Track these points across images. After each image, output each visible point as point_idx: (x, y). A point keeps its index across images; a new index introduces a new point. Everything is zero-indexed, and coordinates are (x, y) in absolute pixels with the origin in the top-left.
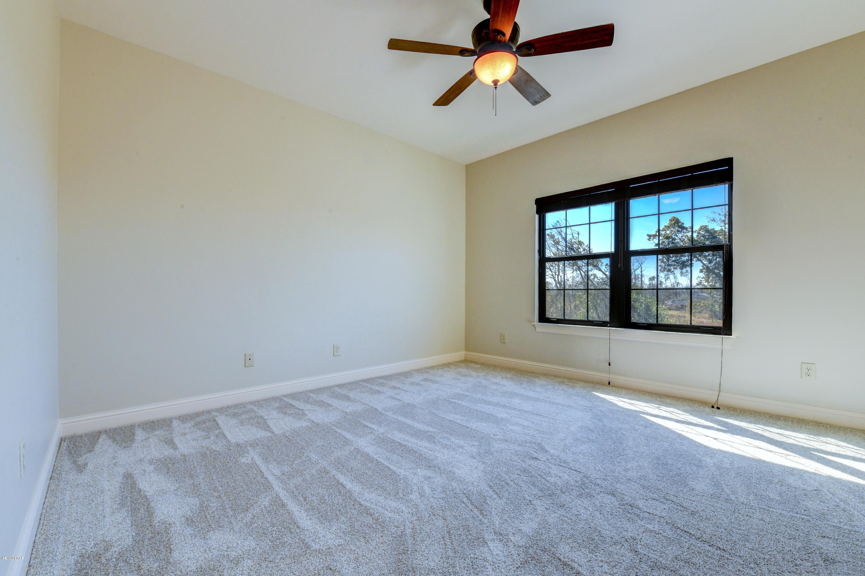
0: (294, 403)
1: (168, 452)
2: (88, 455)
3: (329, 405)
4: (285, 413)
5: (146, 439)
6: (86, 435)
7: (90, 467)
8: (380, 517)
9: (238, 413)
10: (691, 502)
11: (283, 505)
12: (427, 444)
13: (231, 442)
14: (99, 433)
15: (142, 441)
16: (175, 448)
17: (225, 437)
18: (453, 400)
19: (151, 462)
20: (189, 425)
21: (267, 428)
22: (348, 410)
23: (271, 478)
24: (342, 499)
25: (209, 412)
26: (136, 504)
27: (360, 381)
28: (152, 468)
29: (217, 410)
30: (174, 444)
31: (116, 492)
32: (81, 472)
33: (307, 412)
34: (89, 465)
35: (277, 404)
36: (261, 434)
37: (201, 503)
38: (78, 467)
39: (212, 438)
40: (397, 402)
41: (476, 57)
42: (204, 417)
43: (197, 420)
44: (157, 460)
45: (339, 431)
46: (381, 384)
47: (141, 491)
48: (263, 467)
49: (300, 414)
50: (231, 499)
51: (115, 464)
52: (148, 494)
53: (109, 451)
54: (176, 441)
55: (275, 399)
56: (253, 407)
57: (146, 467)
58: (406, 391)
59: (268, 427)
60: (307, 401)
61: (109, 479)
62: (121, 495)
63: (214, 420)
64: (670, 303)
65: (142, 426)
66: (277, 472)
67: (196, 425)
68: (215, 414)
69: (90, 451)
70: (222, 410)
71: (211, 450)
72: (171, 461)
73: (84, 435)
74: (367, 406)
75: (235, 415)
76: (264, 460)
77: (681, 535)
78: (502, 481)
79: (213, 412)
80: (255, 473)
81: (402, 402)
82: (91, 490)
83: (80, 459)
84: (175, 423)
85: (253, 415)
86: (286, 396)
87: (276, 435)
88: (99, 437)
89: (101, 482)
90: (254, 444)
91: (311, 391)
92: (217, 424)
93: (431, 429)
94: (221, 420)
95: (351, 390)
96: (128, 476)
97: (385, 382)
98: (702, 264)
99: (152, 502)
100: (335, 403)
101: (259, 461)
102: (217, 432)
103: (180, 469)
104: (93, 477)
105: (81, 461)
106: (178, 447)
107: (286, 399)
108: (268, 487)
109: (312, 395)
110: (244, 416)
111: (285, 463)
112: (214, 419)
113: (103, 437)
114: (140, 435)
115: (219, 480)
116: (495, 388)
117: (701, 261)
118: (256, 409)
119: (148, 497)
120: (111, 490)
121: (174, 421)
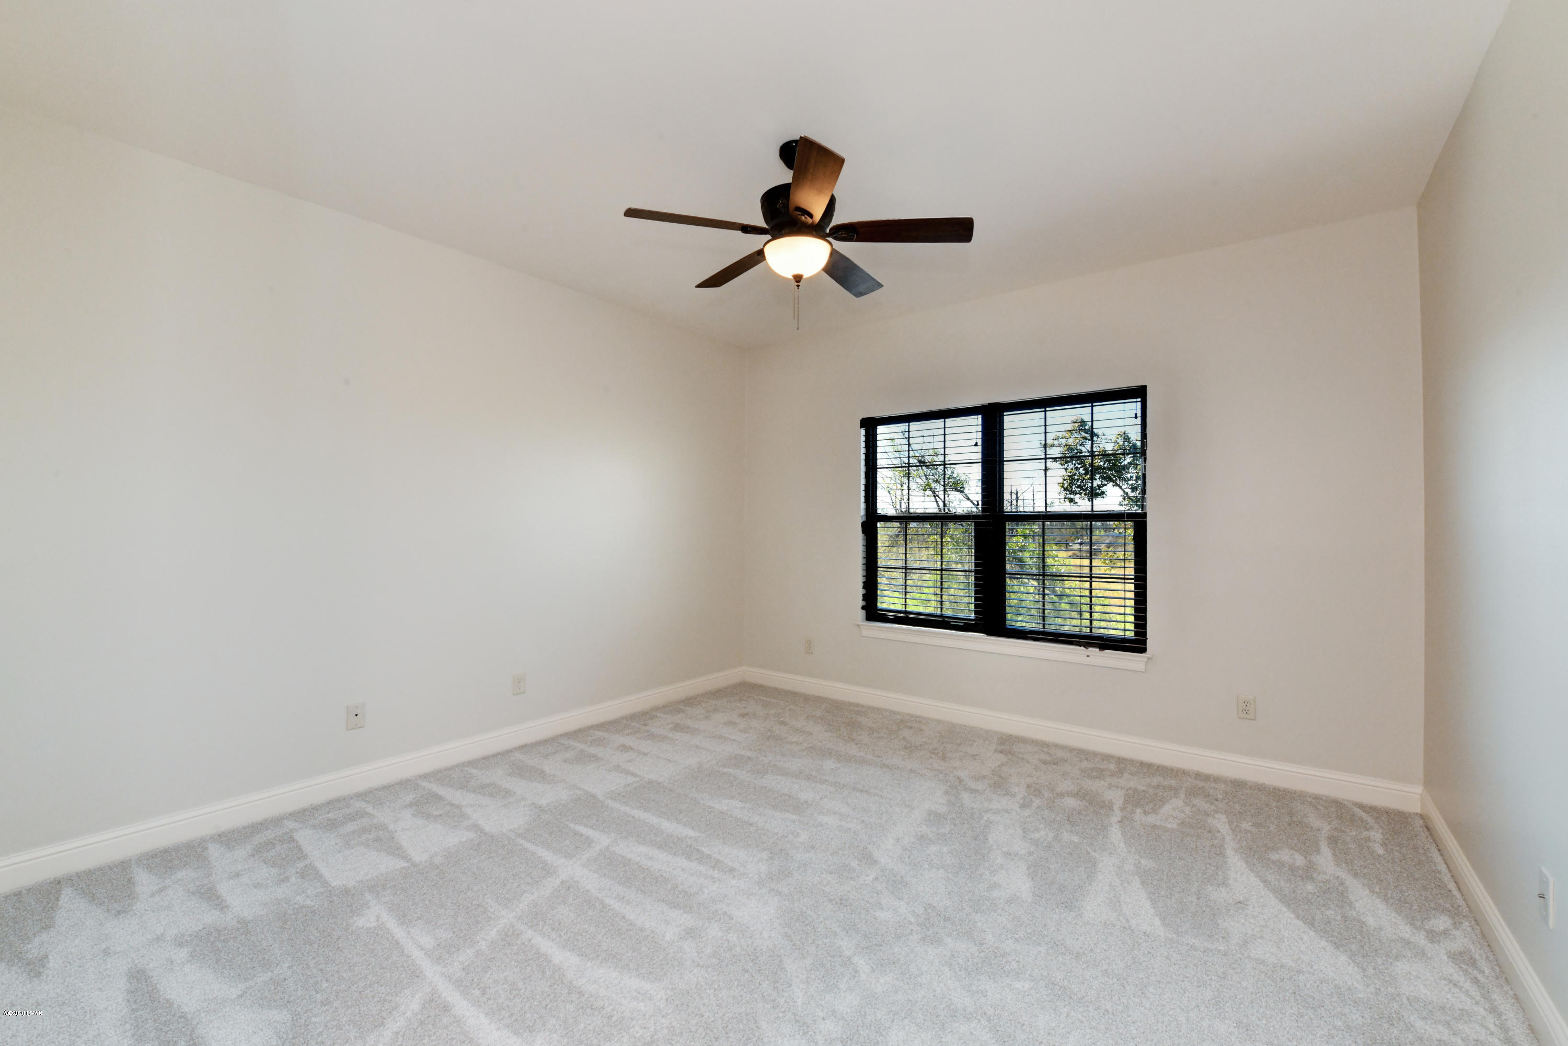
0: (441, 791)
1: (211, 917)
2: (44, 937)
3: (508, 793)
4: (428, 816)
5: (160, 891)
6: (29, 890)
7: (54, 963)
8: (615, 1012)
9: (335, 820)
10: (1077, 936)
11: (447, 1008)
12: (684, 863)
13: (332, 885)
14: (58, 882)
15: (152, 895)
16: (221, 905)
17: (319, 876)
18: (725, 770)
19: (180, 942)
20: (242, 852)
21: (396, 850)
22: (543, 802)
23: (417, 955)
24: (549, 984)
25: (277, 821)
26: (166, 1033)
27: (561, 735)
28: (183, 953)
29: (293, 816)
30: (219, 897)
31: (121, 1011)
32: (38, 975)
33: (469, 811)
34: (50, 957)
35: (410, 797)
36: (388, 864)
37: (295, 1018)
38: (28, 964)
39: (294, 879)
40: (630, 779)
41: (768, 237)
42: (269, 834)
43: (258, 839)
44: (190, 935)
45: (532, 847)
46: (598, 742)
47: (172, 1004)
48: (399, 932)
49: (455, 816)
50: (349, 1003)
51: (106, 952)
52: (186, 1009)
53: (87, 923)
54: (224, 889)
55: (405, 784)
56: (363, 805)
57: (172, 953)
58: (645, 754)
59: (399, 848)
60: (464, 785)
61: (100, 986)
62: (133, 1016)
63: (292, 840)
64: (1077, 546)
65: (145, 862)
66: (427, 941)
67: (257, 851)
68: (291, 824)
69: (47, 927)
70: (303, 815)
71: (297, 906)
72: (219, 935)
73: (24, 892)
74: (578, 792)
75: (332, 825)
76: (399, 919)
77: (1059, 994)
78: (807, 925)
79: (285, 822)
80: (387, 946)
81: (637, 779)
82: (69, 1012)
83: (30, 946)
84: (214, 851)
85: (365, 822)
86: (425, 777)
87: (415, 865)
88: (59, 892)
89: (86, 993)
90: (376, 886)
91: (472, 763)
92: (300, 848)
93: (691, 833)
94: (305, 837)
95: (546, 756)
96: (138, 976)
97: (606, 735)
98: (1122, 493)
99: (199, 1026)
100: (519, 786)
101: (391, 923)
102: (301, 865)
103: (240, 950)
104: (66, 984)
105: (33, 949)
106: (228, 903)
107: (425, 784)
108: (415, 974)
109: (474, 771)
110: (350, 827)
111: (441, 922)
112: (291, 837)
113: (67, 893)
114: (145, 882)
115: (320, 967)
116: (795, 739)
117: (1121, 487)
118: (370, 809)
119: (190, 1016)
120: (110, 1008)
121: (210, 845)
